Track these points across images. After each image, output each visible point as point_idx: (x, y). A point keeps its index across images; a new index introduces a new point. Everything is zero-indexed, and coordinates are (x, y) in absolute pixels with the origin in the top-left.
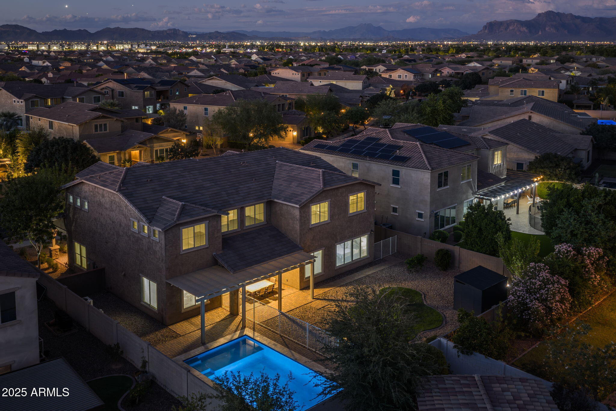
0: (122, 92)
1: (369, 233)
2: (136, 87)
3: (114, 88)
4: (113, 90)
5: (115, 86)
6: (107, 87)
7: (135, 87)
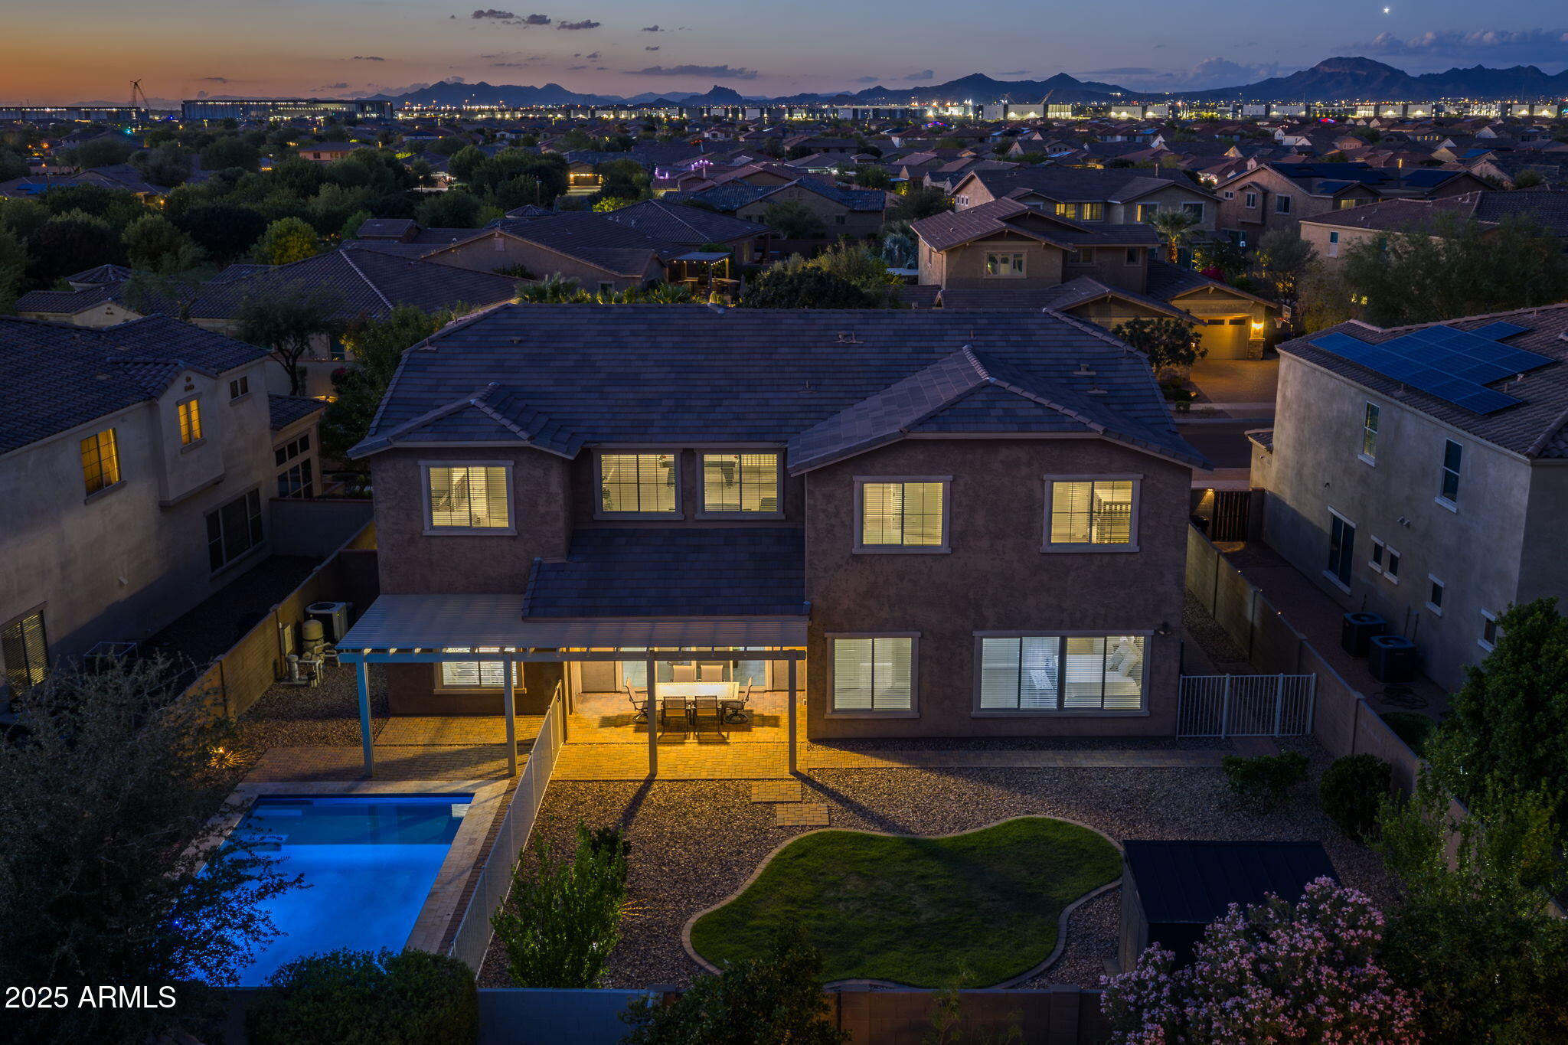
0: (1287, 200)
1: (1152, 632)
2: (1324, 185)
3: (1270, 188)
4: (1266, 193)
5: (1274, 182)
6: (1252, 183)
7: (1319, 186)
